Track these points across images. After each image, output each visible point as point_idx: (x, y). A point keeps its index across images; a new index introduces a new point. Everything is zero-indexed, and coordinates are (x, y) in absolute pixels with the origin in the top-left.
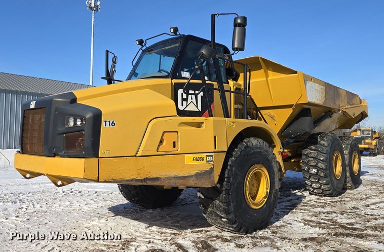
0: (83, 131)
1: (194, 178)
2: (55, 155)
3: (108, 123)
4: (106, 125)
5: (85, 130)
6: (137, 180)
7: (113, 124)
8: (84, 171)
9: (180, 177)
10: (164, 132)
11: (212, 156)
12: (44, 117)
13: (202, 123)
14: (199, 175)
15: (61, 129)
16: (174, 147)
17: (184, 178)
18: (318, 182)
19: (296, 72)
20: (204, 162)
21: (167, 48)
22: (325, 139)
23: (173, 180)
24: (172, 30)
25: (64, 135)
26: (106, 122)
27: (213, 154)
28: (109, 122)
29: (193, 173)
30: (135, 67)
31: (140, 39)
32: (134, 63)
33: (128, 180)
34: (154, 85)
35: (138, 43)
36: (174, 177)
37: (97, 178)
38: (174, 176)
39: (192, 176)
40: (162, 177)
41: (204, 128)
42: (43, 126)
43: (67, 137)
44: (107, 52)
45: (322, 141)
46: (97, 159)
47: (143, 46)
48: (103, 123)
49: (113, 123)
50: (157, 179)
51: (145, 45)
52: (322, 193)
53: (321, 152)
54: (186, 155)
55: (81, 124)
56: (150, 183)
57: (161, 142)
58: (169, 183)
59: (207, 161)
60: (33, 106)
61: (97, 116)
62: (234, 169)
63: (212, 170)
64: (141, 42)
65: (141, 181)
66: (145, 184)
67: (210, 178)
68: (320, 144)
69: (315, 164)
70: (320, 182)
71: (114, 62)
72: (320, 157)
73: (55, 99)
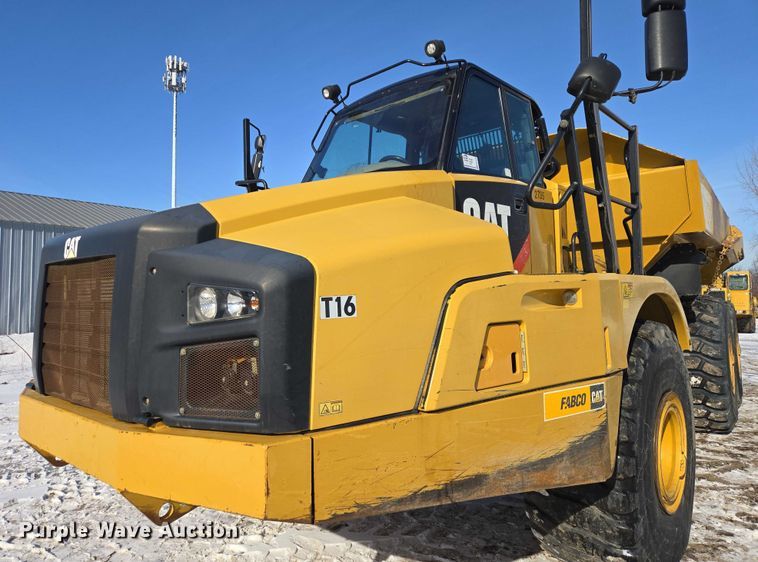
0: (254, 336)
1: (566, 462)
2: (150, 420)
3: (333, 305)
4: (328, 315)
5: (261, 333)
6: (427, 495)
7: (350, 309)
8: (268, 494)
9: (533, 464)
10: (491, 325)
11: (601, 387)
12: (108, 287)
13: (573, 291)
14: (577, 451)
15: (170, 330)
16: (514, 370)
17: (543, 464)
18: (704, 404)
19: (681, 162)
20: (586, 409)
21: (407, 100)
22: (709, 309)
23: (518, 477)
24: (432, 48)
25: (183, 351)
26: (327, 300)
27: (602, 381)
28: (338, 300)
29: (564, 446)
30: (321, 153)
31: (332, 84)
32: (317, 147)
33: (401, 501)
34: (415, 186)
35: (327, 95)
36: (520, 468)
37: (309, 512)
38: (518, 463)
39: (560, 456)
40: (489, 472)
41: (579, 305)
42: (107, 315)
43: (191, 357)
44: (247, 123)
45: (705, 316)
46: (306, 438)
47: (338, 103)
48: (319, 307)
49: (348, 303)
50: (477, 480)
51: (343, 100)
52: (708, 427)
53: (707, 339)
54: (546, 393)
55: (245, 311)
56: (459, 497)
57: (483, 357)
58: (507, 486)
59: (594, 406)
60: (71, 252)
61: (300, 282)
62: (638, 415)
63: (604, 428)
64: (335, 93)
65: (437, 494)
66: (446, 502)
67: (601, 454)
68: (701, 321)
69: (696, 365)
70: (708, 404)
71: (260, 149)
72: (707, 350)
73: (145, 228)
